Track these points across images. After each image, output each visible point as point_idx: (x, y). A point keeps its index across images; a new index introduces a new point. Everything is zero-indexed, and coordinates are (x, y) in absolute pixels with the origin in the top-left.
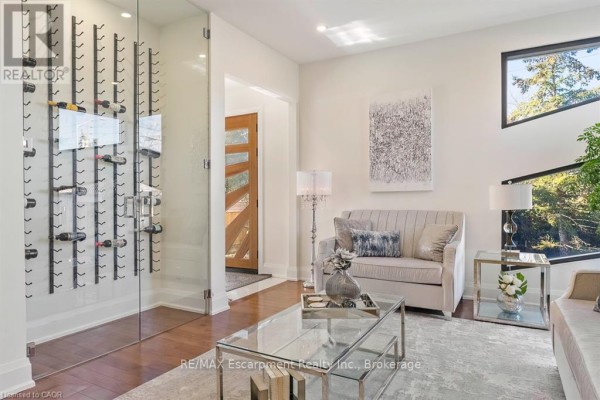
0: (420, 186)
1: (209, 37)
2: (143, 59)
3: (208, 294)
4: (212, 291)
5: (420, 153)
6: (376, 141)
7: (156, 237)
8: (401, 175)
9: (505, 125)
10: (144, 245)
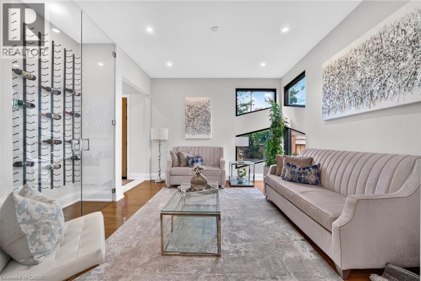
0: (206, 137)
1: (115, 56)
2: (69, 60)
3: (114, 191)
4: (116, 189)
5: (206, 123)
6: (188, 117)
7: (77, 162)
8: (199, 131)
9: (237, 115)
10: (69, 167)
